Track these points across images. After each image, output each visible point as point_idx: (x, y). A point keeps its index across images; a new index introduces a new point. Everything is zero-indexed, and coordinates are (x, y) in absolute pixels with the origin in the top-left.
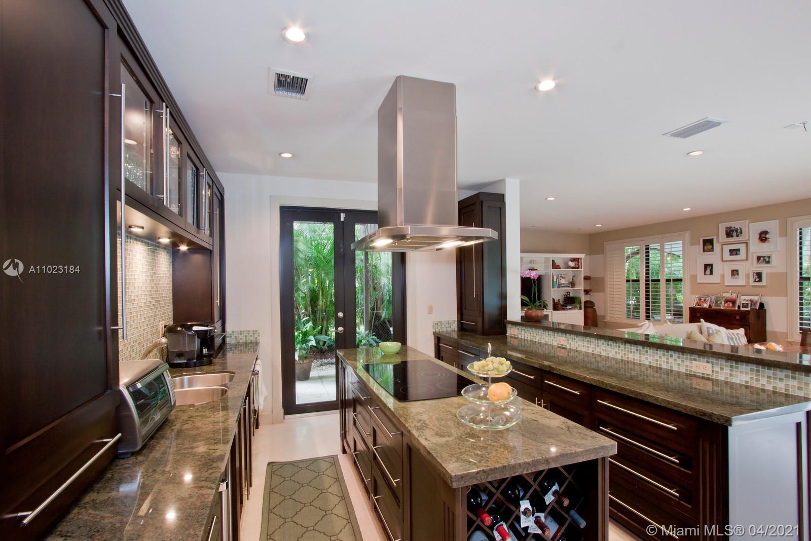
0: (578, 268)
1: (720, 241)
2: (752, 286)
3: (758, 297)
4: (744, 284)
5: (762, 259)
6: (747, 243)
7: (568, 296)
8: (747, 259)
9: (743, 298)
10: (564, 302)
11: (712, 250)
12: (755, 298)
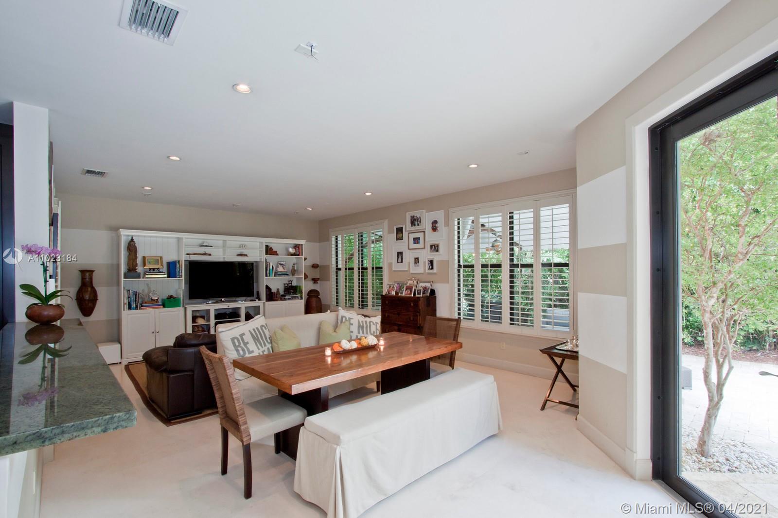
0: (299, 255)
1: (407, 230)
2: (428, 273)
3: (429, 284)
4: (422, 272)
5: (433, 247)
6: (424, 232)
7: (290, 285)
8: (424, 248)
9: (421, 285)
10: (284, 291)
11: (401, 239)
12: (428, 285)
